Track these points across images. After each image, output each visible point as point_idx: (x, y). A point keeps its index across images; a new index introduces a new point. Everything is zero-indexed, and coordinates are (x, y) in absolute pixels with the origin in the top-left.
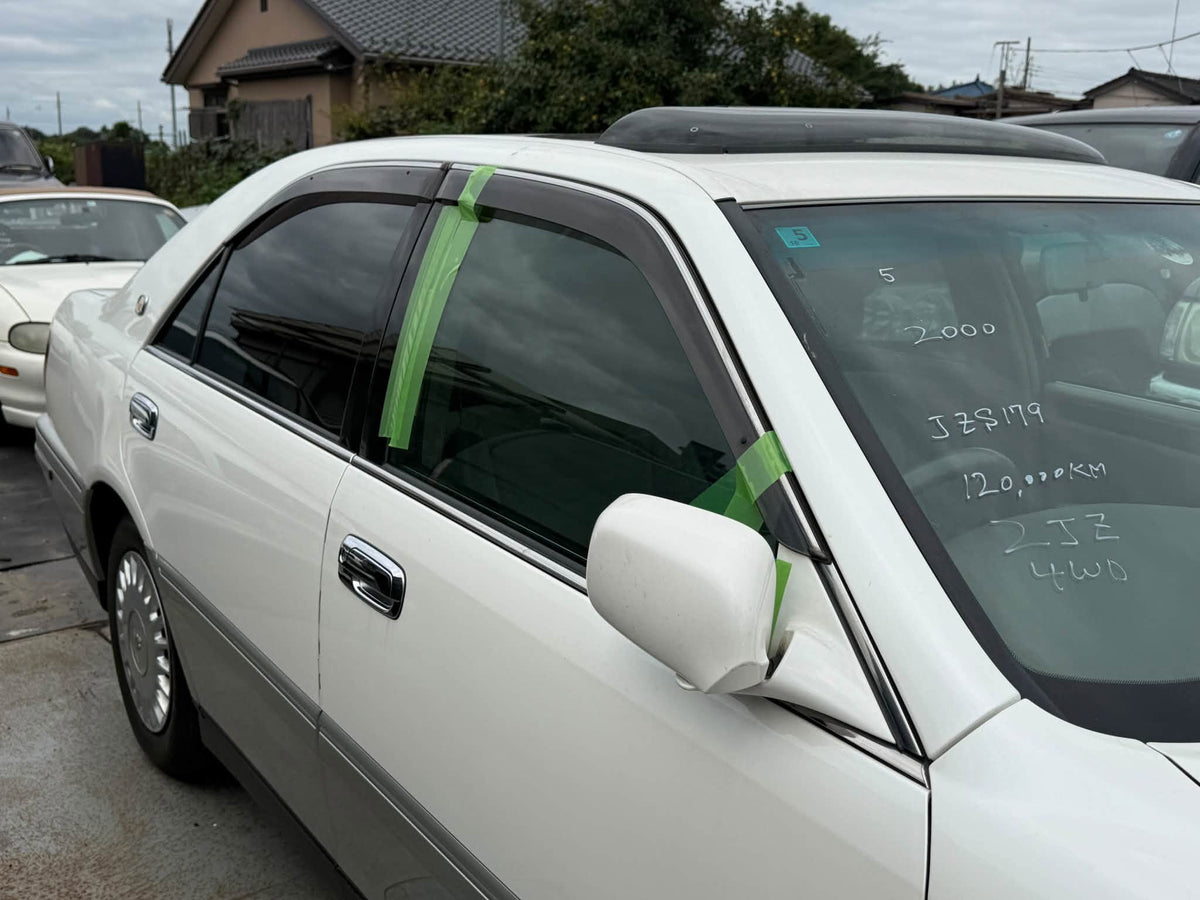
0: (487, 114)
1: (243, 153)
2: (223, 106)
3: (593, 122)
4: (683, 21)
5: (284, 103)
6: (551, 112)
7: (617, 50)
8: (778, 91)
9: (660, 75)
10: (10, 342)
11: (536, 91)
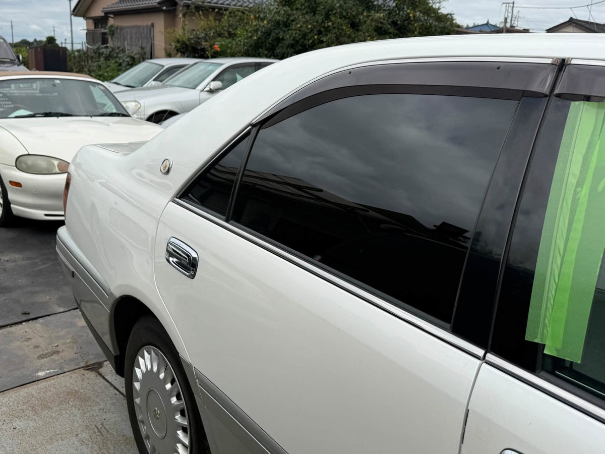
0: (257, 34)
1: (118, 53)
2: (105, 29)
3: (315, 39)
5: (139, 27)
6: (292, 34)
9: (351, 14)
10: (16, 166)
11: (283, 22)
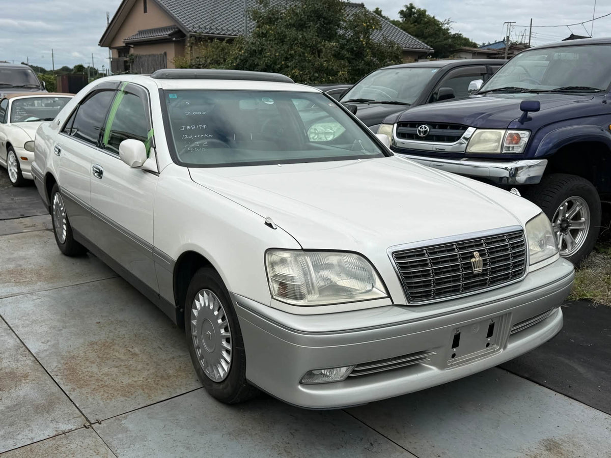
0: (237, 61)
2: (127, 57)
3: (283, 64)
4: (323, 20)
5: (154, 55)
6: (265, 60)
7: (292, 33)
8: (366, 50)
9: (312, 44)
10: (25, 149)
11: (258, 50)
